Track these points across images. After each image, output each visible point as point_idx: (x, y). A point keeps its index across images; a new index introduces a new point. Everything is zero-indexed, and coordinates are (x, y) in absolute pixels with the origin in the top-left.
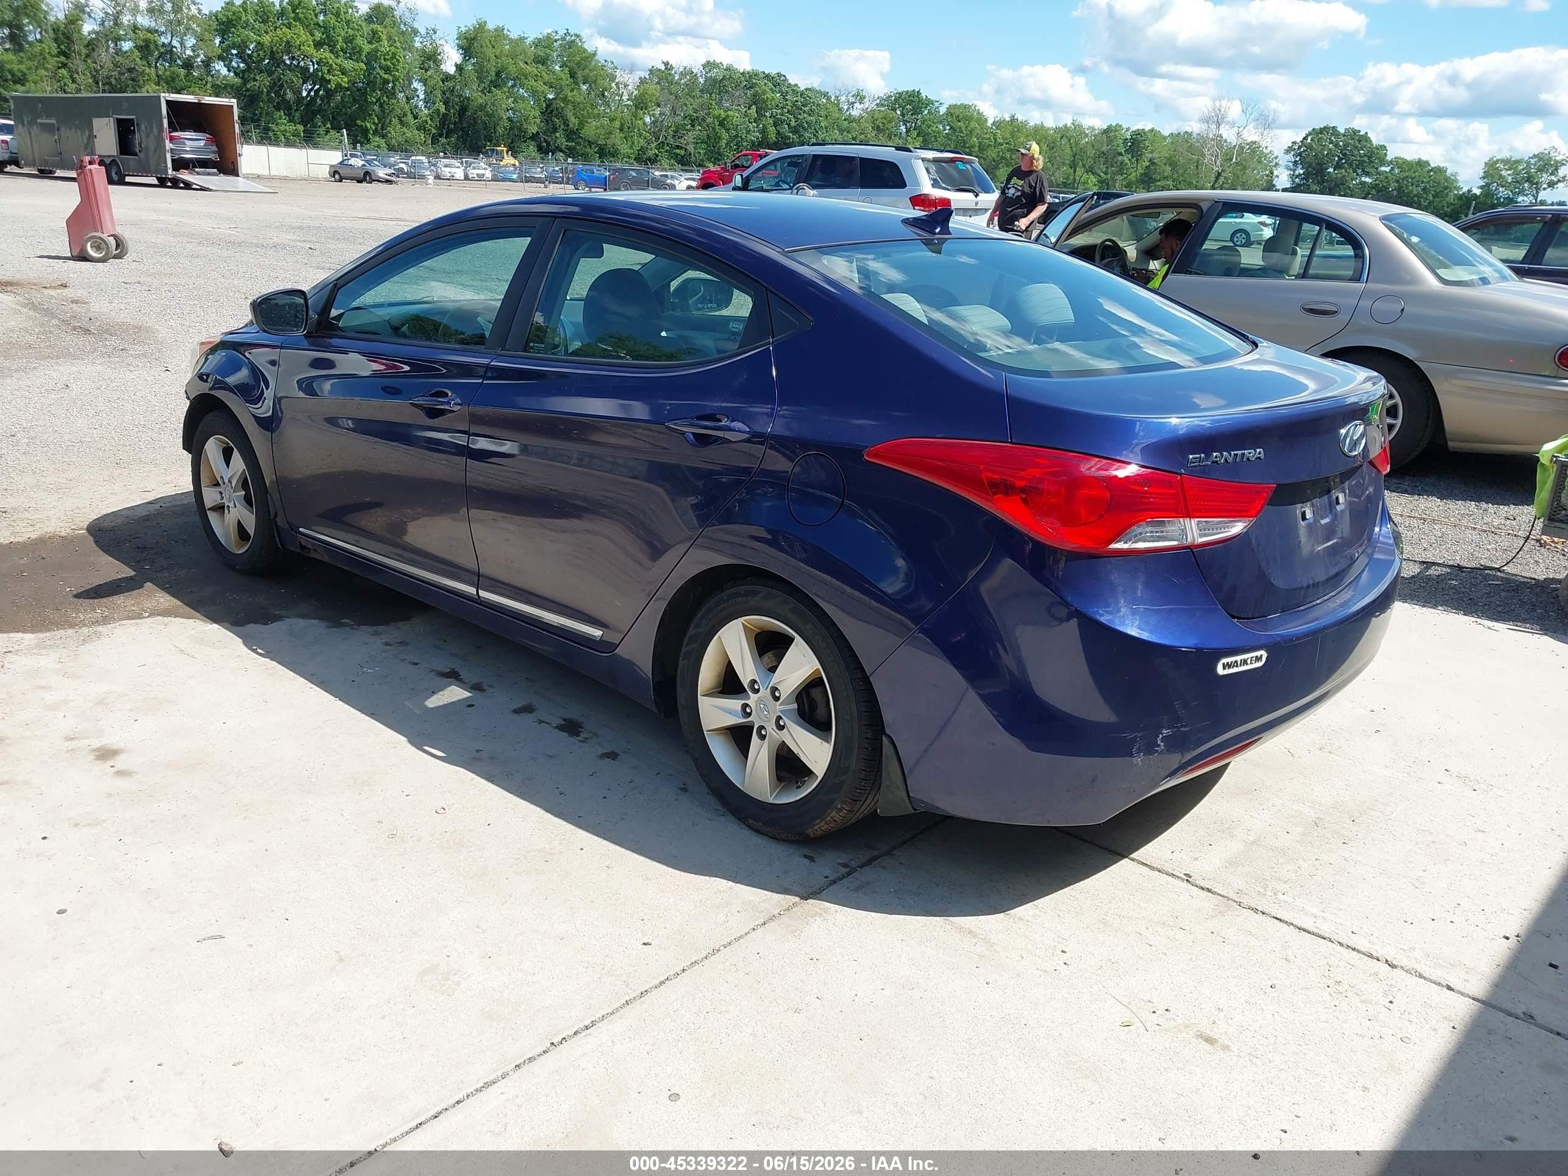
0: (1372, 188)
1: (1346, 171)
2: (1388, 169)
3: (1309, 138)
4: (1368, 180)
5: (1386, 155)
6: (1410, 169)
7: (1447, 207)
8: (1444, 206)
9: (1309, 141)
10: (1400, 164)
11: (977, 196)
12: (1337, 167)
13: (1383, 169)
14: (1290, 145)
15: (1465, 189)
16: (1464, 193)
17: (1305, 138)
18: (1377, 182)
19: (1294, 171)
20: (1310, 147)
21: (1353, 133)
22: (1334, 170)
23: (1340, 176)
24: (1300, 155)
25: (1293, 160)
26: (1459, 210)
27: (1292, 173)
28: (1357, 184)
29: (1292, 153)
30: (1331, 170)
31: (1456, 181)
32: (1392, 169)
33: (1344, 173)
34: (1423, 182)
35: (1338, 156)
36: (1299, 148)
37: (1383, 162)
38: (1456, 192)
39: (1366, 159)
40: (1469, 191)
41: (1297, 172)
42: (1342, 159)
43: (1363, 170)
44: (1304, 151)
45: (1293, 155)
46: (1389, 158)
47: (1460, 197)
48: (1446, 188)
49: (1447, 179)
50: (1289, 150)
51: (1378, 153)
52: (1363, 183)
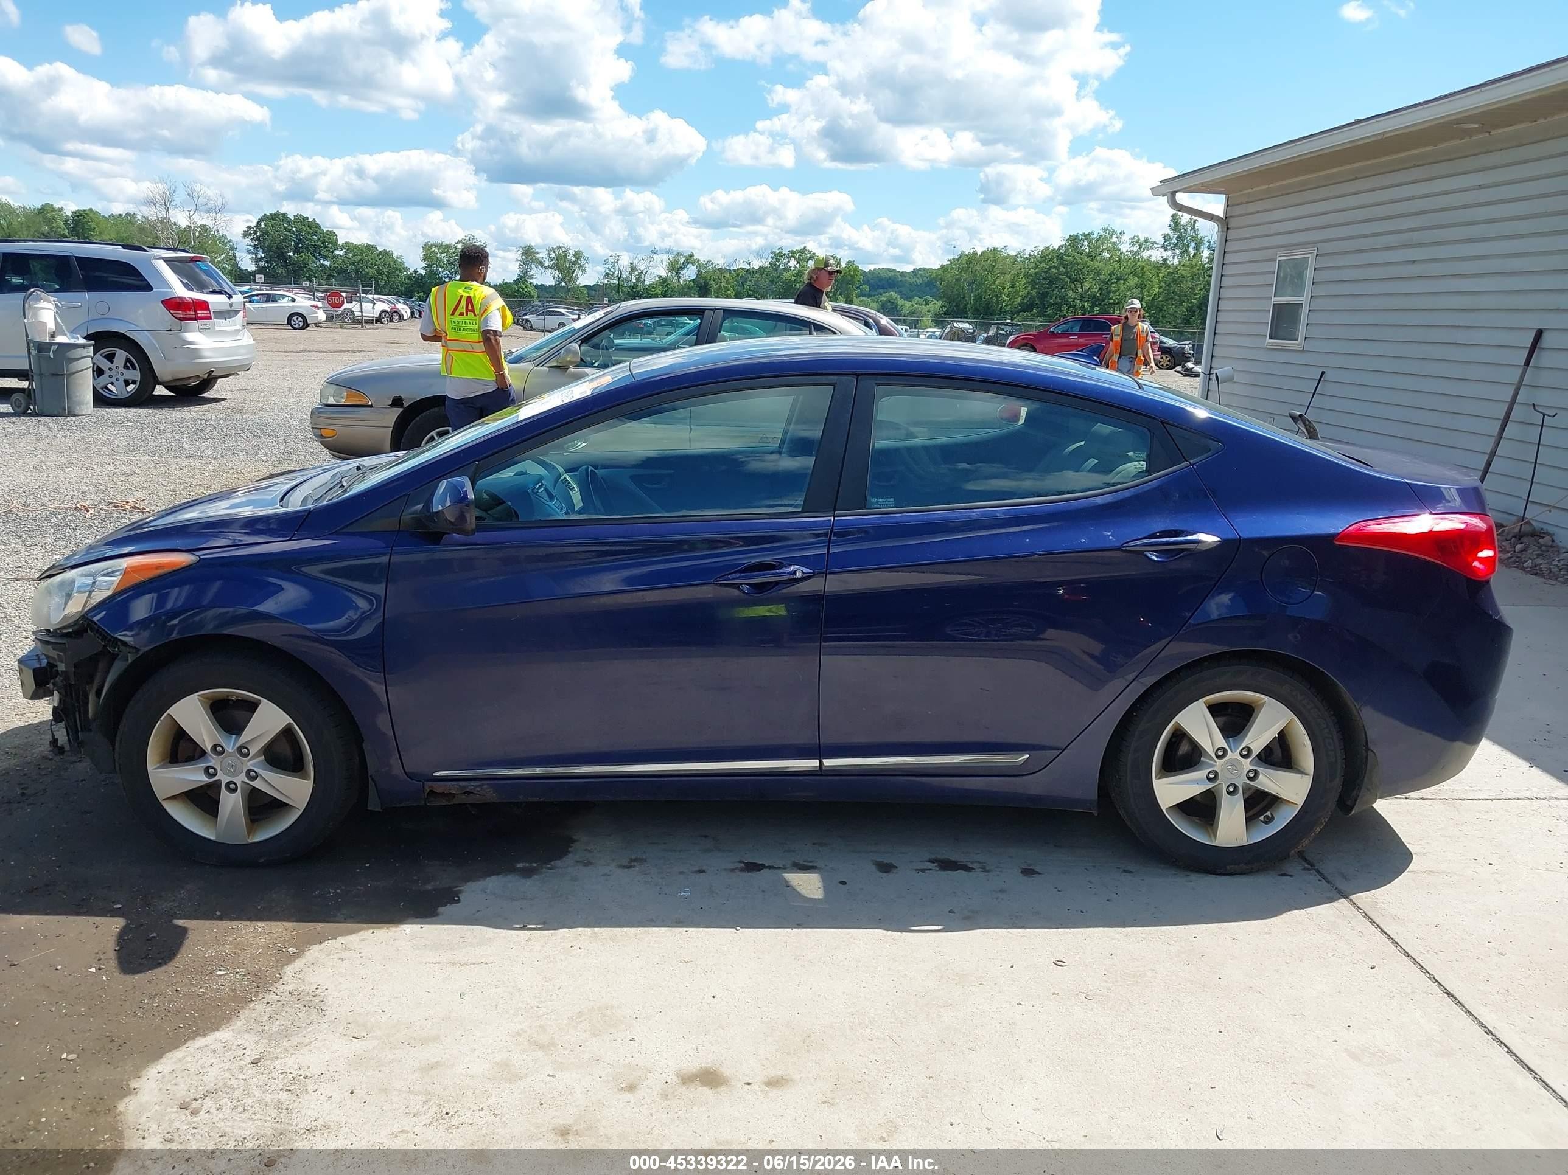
0: (333, 270)
1: (305, 255)
2: (341, 253)
3: (263, 224)
4: (326, 263)
5: (337, 240)
6: (361, 254)
7: (401, 286)
8: (398, 285)
9: (263, 226)
10: (349, 247)
11: (230, 297)
12: (296, 251)
13: (337, 252)
14: (246, 230)
15: (411, 271)
16: (411, 274)
17: (259, 224)
18: (336, 265)
19: (256, 254)
20: (265, 233)
21: (301, 220)
22: (294, 254)
23: (300, 259)
24: (258, 239)
25: (252, 244)
26: (412, 288)
27: (254, 256)
28: (317, 267)
29: (250, 237)
30: (291, 254)
31: (402, 263)
32: (346, 253)
33: (304, 257)
34: (376, 265)
35: (295, 241)
36: (255, 233)
37: (336, 246)
38: (405, 273)
39: (319, 243)
40: (416, 271)
41: (259, 256)
42: (298, 244)
43: (320, 254)
44: (261, 236)
45: (251, 239)
46: (340, 242)
47: (409, 277)
48: (397, 269)
49: (395, 262)
50: (246, 234)
51: (330, 238)
52: (323, 266)
